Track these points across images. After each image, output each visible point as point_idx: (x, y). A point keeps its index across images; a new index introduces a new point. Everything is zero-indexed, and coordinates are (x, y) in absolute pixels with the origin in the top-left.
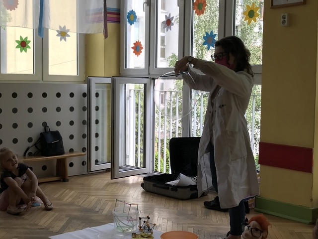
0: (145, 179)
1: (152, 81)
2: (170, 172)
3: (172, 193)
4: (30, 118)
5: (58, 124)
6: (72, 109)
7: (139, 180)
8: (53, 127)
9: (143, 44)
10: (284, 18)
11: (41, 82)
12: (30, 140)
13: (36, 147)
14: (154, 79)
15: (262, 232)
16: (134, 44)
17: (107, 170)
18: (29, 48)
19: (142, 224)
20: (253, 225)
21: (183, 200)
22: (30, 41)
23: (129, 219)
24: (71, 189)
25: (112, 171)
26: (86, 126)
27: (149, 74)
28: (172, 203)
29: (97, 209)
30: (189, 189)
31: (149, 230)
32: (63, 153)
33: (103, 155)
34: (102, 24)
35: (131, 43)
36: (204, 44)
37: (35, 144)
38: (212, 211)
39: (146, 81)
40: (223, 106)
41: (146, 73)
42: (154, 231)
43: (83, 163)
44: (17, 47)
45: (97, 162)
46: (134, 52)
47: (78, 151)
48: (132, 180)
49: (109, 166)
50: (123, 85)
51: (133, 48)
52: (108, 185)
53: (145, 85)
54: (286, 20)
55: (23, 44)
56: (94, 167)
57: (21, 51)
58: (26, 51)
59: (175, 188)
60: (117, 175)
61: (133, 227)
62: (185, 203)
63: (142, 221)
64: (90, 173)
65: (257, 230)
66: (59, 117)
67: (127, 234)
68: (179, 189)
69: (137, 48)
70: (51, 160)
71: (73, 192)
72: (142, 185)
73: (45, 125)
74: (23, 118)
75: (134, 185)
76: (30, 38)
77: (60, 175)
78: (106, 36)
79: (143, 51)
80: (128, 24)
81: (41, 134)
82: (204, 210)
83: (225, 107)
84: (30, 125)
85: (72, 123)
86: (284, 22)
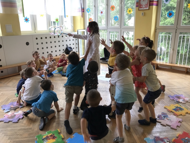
4: (63, 43)
5: (70, 45)
8: (69, 46)
10: (142, 13)
12: (63, 50)
26: (77, 45)
37: (65, 51)
66: (70, 42)
73: (67, 45)
74: (61, 44)
76: (59, 18)
81: (66, 48)
84: (63, 45)
85: (73, 44)
86: (142, 15)
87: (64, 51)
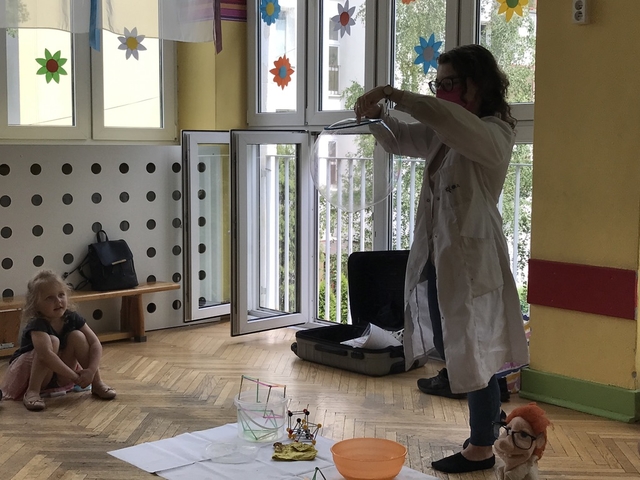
0: (299, 335)
1: (312, 137)
2: (350, 322)
3: (354, 363)
4: (68, 214)
5: (125, 226)
6: (151, 196)
7: (288, 338)
8: (114, 234)
9: (293, 62)
10: (578, 6)
11: (89, 142)
12: (68, 258)
13: (81, 273)
14: (316, 135)
15: (534, 439)
16: (275, 63)
17: (224, 318)
18: (65, 73)
19: (294, 425)
20: (517, 426)
21: (375, 376)
22: (65, 60)
23: (269, 414)
24: (152, 357)
25: (232, 320)
26: (180, 230)
27: (306, 124)
28: (354, 383)
29: (204, 396)
30: (387, 354)
31: (309, 436)
32: (134, 284)
33: (214, 287)
34: (211, 23)
35: (269, 62)
36: (417, 62)
37: (78, 268)
38: (434, 399)
39: (300, 138)
40: (454, 187)
41: (299, 123)
42: (318, 438)
43: (175, 305)
44: (39, 72)
45: (202, 301)
46: (275, 80)
47: (164, 280)
48: (273, 337)
49: (226, 309)
50: (255, 146)
51: (272, 71)
52: (225, 347)
53: (298, 146)
54: (583, 10)
55: (51, 66)
56: (197, 313)
57: (48, 81)
58: (57, 81)
59: (360, 353)
60: (242, 328)
61: (275, 430)
62: (379, 382)
63: (294, 418)
64: (189, 324)
65: (524, 434)
66: (125, 211)
67: (265, 446)
68: (367, 355)
69: (281, 72)
70: (111, 300)
71: (155, 362)
72: (294, 348)
73: (97, 227)
74: (53, 215)
75: (277, 347)
76: (66, 54)
77: (129, 328)
78: (219, 48)
79: (294, 77)
80: (263, 24)
81: (91, 246)
82: (418, 396)
83: (458, 189)
84: (68, 229)
85: (151, 224)
86: (578, 16)
87: (69, 268)
